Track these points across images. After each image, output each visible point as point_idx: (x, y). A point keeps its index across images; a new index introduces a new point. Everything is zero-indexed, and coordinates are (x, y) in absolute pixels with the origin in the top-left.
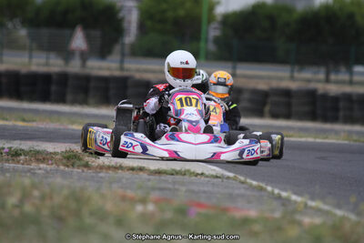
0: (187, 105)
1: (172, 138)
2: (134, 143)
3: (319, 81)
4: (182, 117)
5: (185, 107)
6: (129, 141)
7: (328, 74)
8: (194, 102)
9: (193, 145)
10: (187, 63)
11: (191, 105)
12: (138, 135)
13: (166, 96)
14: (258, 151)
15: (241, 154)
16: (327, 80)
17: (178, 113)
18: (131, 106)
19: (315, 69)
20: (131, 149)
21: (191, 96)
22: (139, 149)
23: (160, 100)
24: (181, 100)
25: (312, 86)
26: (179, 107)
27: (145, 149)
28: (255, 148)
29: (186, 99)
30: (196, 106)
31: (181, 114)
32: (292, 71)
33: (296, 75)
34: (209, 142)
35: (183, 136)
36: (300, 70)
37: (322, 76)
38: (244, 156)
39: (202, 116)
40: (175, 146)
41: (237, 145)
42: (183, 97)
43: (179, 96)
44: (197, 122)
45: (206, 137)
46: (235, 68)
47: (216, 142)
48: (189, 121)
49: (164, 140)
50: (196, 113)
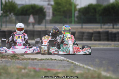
0: (18, 38)
1: (13, 48)
2: (3, 50)
3: (111, 28)
4: (17, 42)
6: (2, 49)
7: (113, 26)
8: (21, 37)
9: (19, 49)
12: (4, 48)
14: (39, 50)
15: (33, 51)
16: (113, 28)
18: (5, 39)
19: (109, 24)
20: (2, 52)
21: (20, 36)
22: (4, 52)
24: (17, 37)
25: (107, 30)
26: (16, 39)
27: (6, 51)
28: (38, 49)
29: (18, 37)
32: (101, 26)
33: (103, 27)
34: (24, 48)
35: (16, 47)
36: (104, 25)
37: (111, 27)
38: (34, 51)
39: (23, 41)
40: (14, 50)
41: (32, 49)
42: (18, 36)
43: (17, 36)
44: (21, 43)
45: (23, 47)
46: (82, 26)
47: (26, 48)
48: (19, 43)
49: (11, 48)
50: (21, 40)
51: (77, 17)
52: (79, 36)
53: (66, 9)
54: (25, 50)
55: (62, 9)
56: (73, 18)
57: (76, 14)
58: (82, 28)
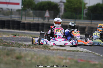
0: (58, 31)
1: (54, 40)
2: (44, 41)
4: (57, 34)
5: (57, 32)
6: (43, 41)
8: (60, 30)
9: (59, 42)
10: (59, 20)
11: (59, 31)
12: (45, 39)
13: (53, 30)
14: (77, 43)
15: (72, 43)
17: (56, 33)
18: (44, 32)
20: (43, 43)
22: (45, 43)
23: (51, 31)
24: (56, 30)
27: (47, 43)
30: (60, 31)
31: (56, 34)
34: (64, 41)
35: (57, 39)
38: (73, 44)
39: (62, 34)
40: (55, 42)
41: (71, 41)
42: (57, 29)
43: (56, 29)
44: (60, 36)
45: (63, 39)
46: (91, 22)
47: (65, 40)
48: (59, 36)
49: (52, 40)
50: (60, 33)
51: (86, 14)
52: (89, 30)
53: (76, 6)
54: (65, 42)
55: (73, 7)
56: (82, 15)
57: (85, 12)
58: (91, 24)
